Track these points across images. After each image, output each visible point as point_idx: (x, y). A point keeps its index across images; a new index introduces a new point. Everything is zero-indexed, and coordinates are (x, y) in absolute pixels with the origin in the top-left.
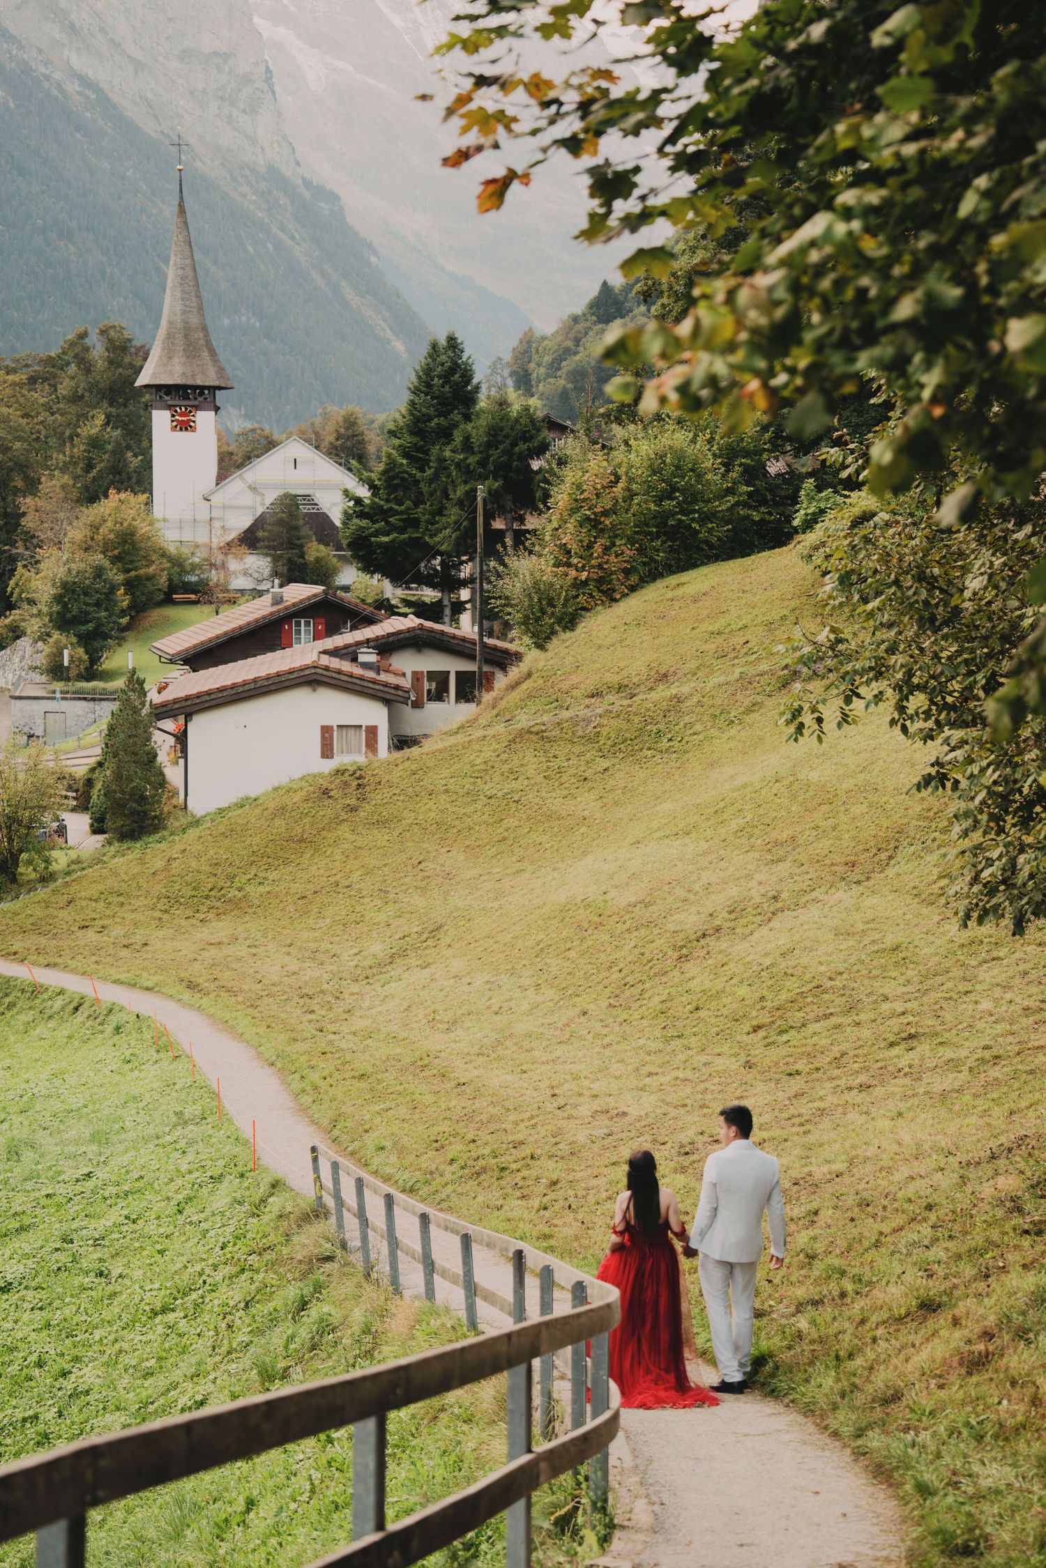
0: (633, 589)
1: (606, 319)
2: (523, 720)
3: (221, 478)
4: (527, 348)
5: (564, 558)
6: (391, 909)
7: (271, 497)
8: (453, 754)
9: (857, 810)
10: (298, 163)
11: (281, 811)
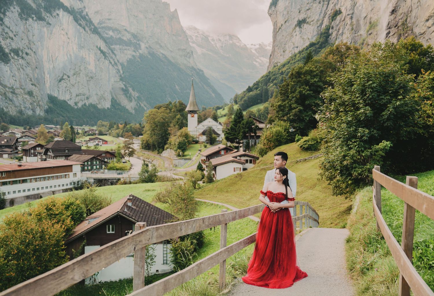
0: (274, 149)
1: (249, 92)
2: (262, 167)
3: (198, 124)
4: (236, 97)
5: (264, 144)
6: (248, 192)
7: (206, 127)
8: (253, 172)
9: (310, 181)
10: (197, 66)
11: (231, 179)
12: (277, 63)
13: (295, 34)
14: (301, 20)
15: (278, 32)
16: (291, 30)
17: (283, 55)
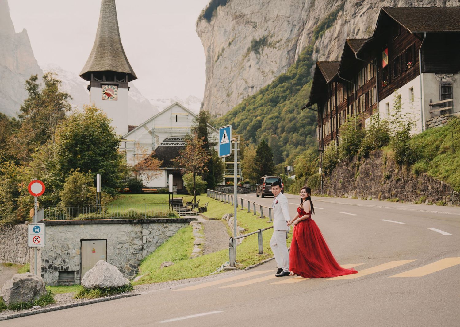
12: (216, 116)
13: (249, 64)
14: (258, 40)
15: (216, 61)
16: (240, 58)
17: (228, 102)
